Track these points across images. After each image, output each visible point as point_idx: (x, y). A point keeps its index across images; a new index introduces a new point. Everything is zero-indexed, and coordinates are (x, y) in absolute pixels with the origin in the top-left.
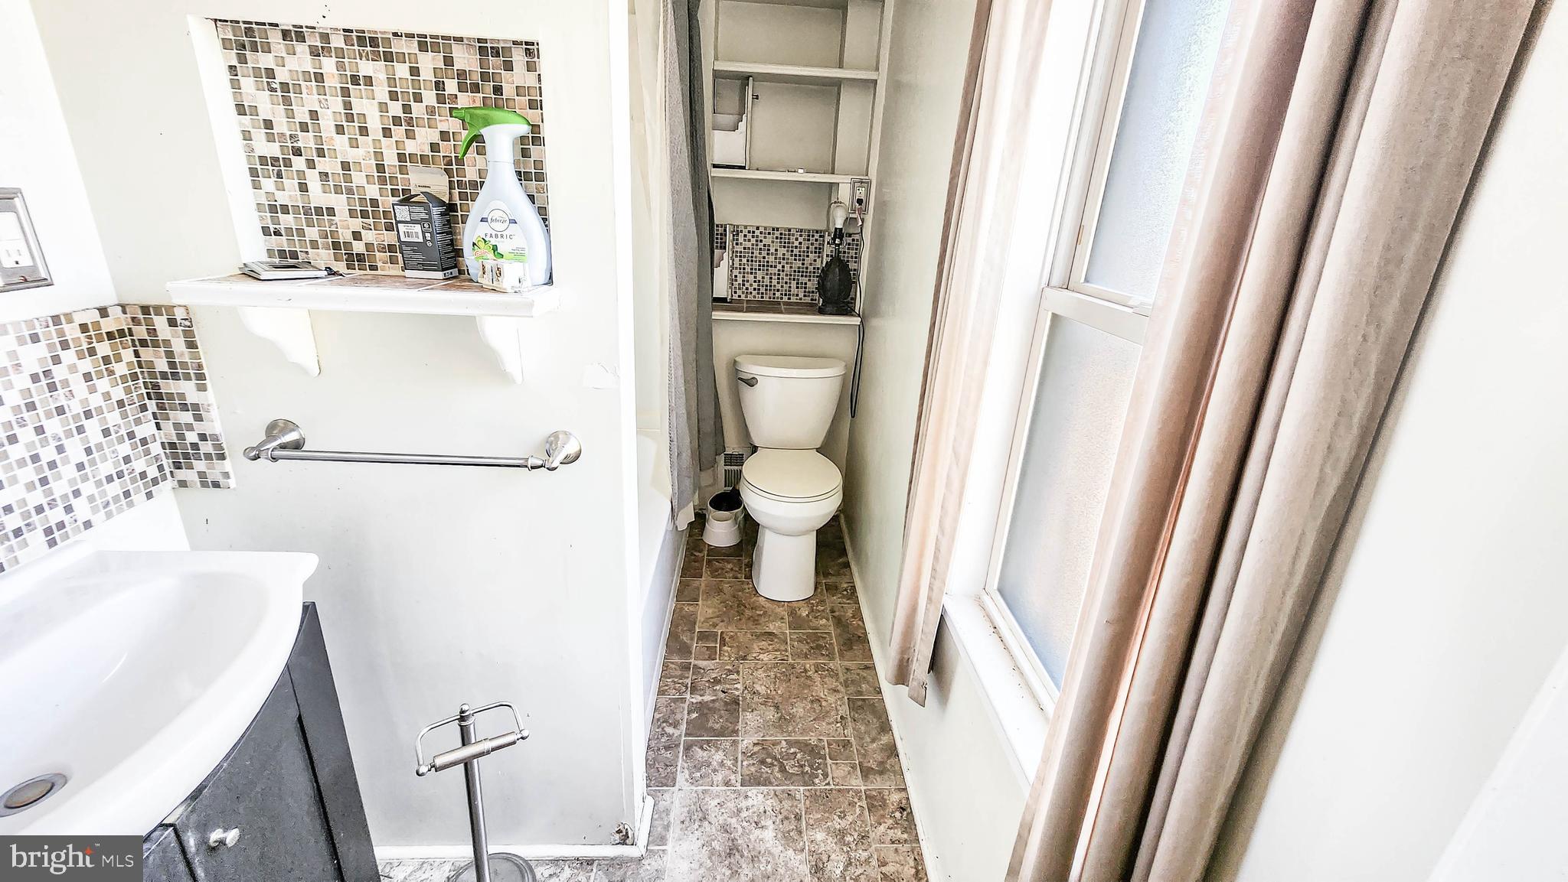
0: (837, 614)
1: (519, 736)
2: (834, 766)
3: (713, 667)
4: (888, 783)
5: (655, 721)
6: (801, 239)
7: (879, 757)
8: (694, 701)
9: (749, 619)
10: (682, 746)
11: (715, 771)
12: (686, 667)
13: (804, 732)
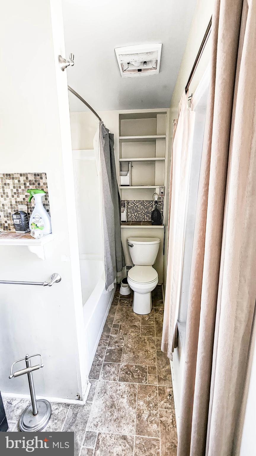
0: (157, 320)
1: (40, 366)
2: (149, 376)
3: (116, 337)
4: (167, 384)
5: (96, 355)
6: (147, 203)
7: (164, 374)
8: (109, 349)
9: (129, 320)
10: (102, 365)
11: (111, 375)
12: (108, 337)
13: (141, 362)
